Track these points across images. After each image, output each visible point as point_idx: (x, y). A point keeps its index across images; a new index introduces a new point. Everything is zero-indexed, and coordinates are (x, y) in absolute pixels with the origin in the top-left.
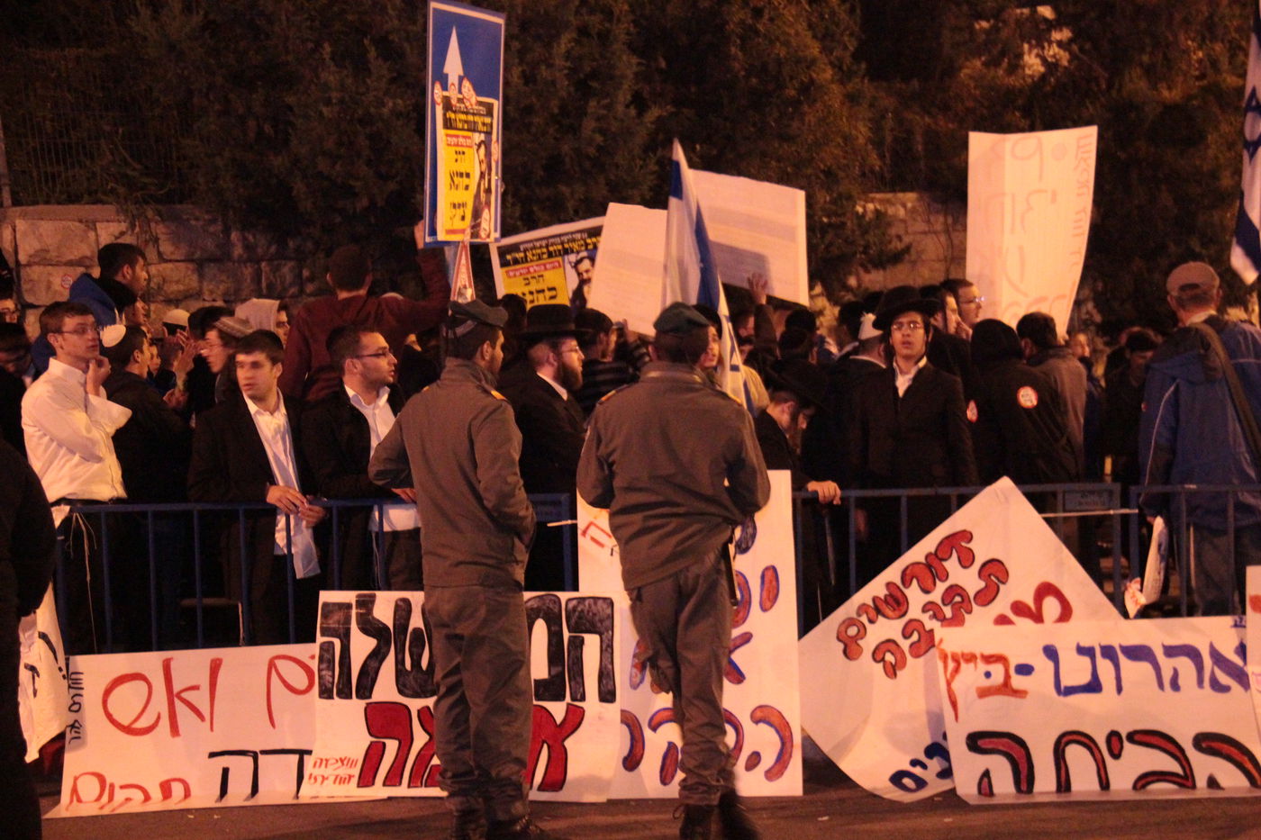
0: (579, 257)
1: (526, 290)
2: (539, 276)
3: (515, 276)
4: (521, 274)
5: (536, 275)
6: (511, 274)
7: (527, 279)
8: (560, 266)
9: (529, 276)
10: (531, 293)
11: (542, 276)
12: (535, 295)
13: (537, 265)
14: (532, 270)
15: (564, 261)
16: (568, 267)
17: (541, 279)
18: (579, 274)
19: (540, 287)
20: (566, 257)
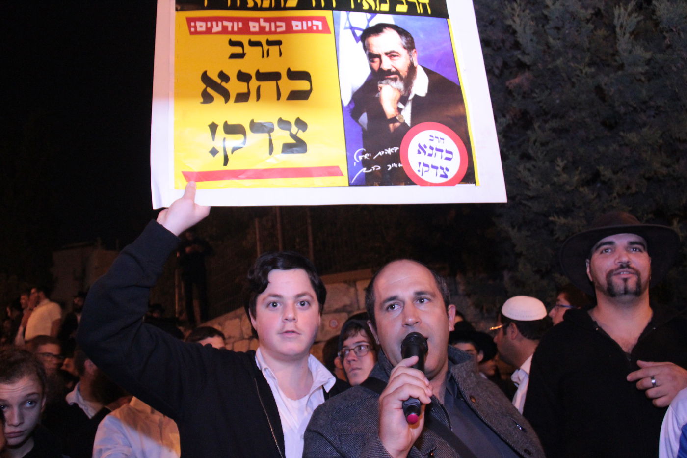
0: (373, 24)
1: (232, 68)
2: (270, 43)
3: (209, 31)
4: (225, 31)
5: (263, 39)
6: (201, 26)
7: (240, 44)
8: (326, 30)
9: (244, 39)
10: (243, 77)
11: (279, 43)
12: (254, 83)
13: (266, 20)
14: (254, 26)
15: (336, 22)
16: (346, 37)
17: (274, 49)
18: (372, 57)
19: (267, 67)
20: (343, 14)
